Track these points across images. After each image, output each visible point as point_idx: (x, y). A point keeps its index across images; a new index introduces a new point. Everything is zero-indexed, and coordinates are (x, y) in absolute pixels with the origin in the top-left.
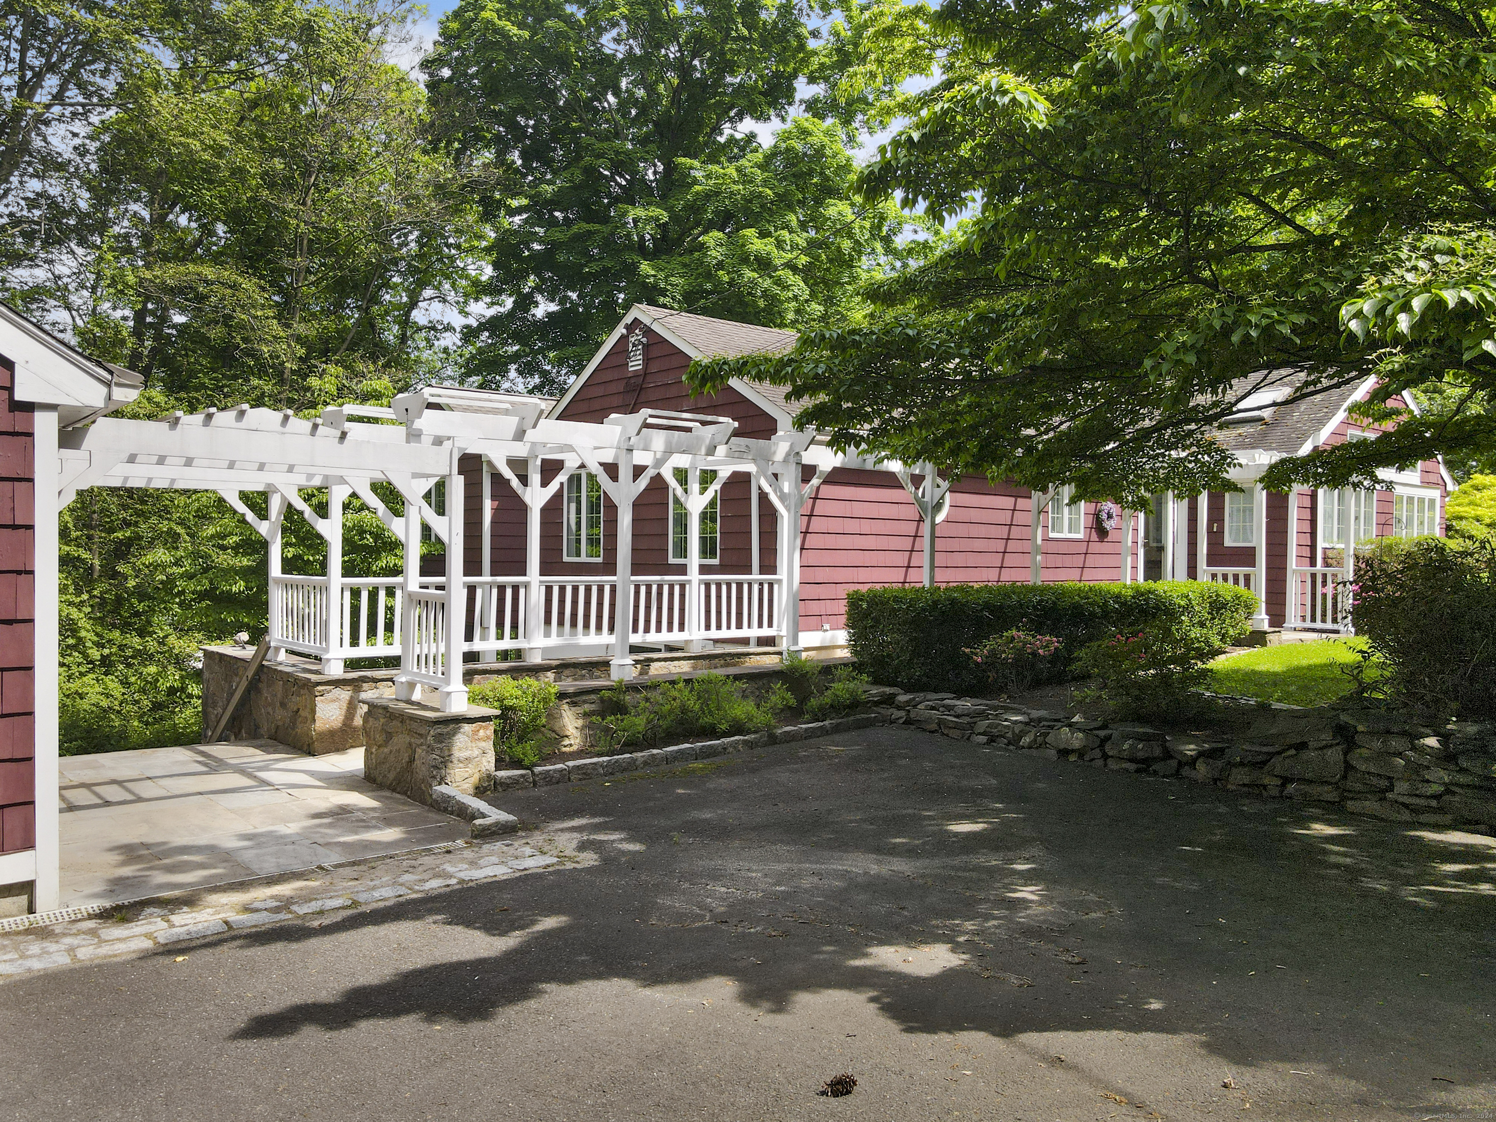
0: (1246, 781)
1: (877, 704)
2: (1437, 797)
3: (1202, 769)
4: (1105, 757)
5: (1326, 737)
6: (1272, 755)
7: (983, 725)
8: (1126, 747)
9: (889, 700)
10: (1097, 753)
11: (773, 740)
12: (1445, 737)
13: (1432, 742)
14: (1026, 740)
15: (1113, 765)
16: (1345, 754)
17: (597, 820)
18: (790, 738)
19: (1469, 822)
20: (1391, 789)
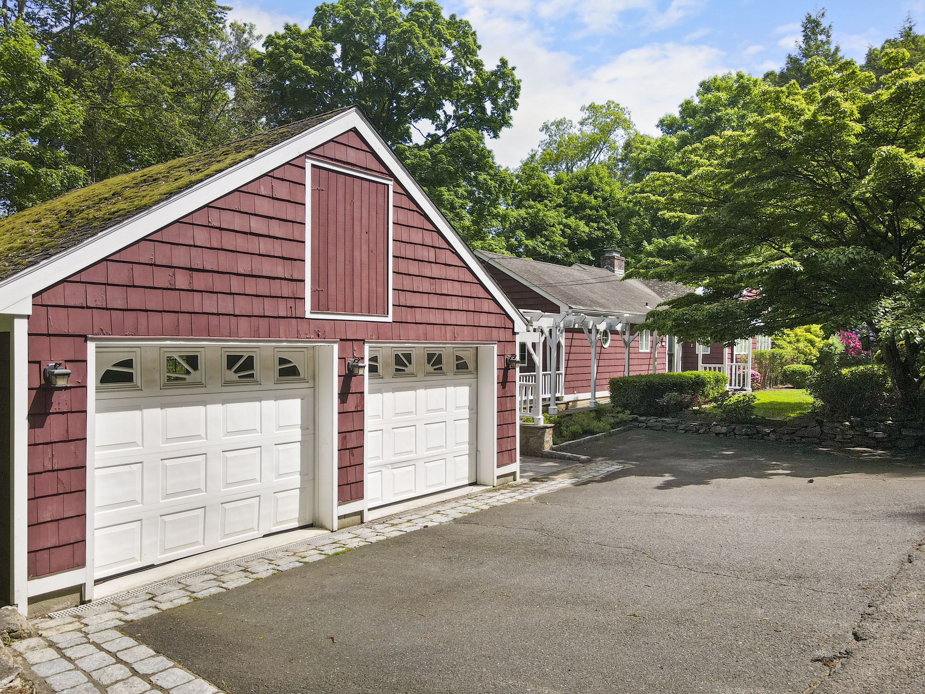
0: (789, 438)
1: (631, 421)
2: (850, 439)
3: (772, 436)
4: (735, 434)
5: (814, 424)
6: (797, 430)
7: (682, 427)
8: (744, 431)
9: (636, 420)
10: (732, 433)
11: (610, 435)
12: (851, 422)
13: (847, 423)
14: (701, 431)
15: (738, 437)
16: (821, 428)
17: (604, 458)
18: (615, 434)
19: (861, 445)
20: (836, 438)
